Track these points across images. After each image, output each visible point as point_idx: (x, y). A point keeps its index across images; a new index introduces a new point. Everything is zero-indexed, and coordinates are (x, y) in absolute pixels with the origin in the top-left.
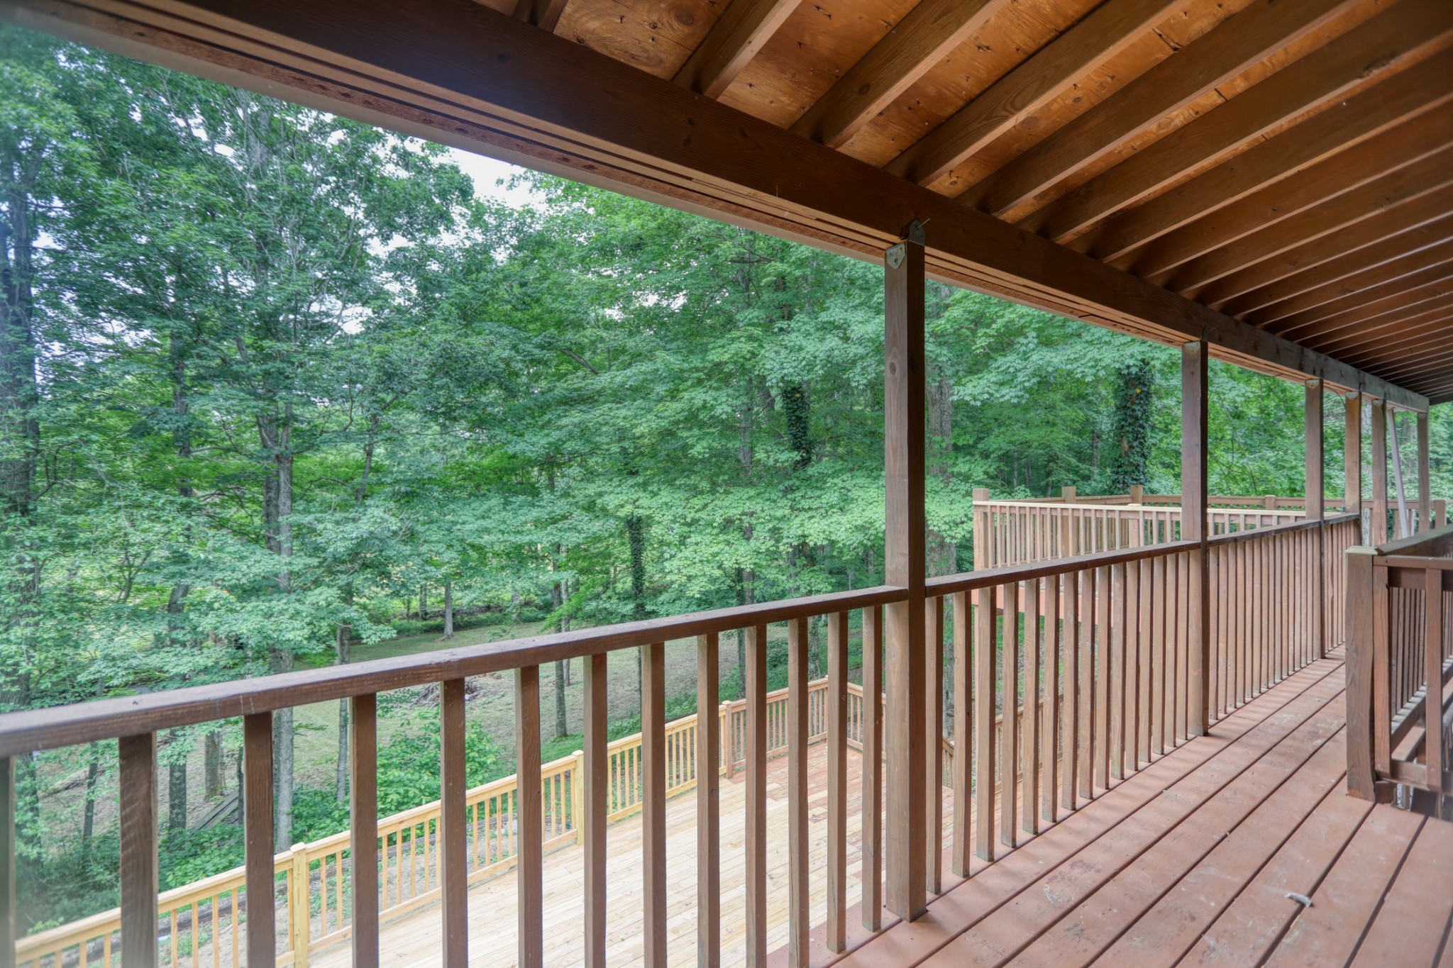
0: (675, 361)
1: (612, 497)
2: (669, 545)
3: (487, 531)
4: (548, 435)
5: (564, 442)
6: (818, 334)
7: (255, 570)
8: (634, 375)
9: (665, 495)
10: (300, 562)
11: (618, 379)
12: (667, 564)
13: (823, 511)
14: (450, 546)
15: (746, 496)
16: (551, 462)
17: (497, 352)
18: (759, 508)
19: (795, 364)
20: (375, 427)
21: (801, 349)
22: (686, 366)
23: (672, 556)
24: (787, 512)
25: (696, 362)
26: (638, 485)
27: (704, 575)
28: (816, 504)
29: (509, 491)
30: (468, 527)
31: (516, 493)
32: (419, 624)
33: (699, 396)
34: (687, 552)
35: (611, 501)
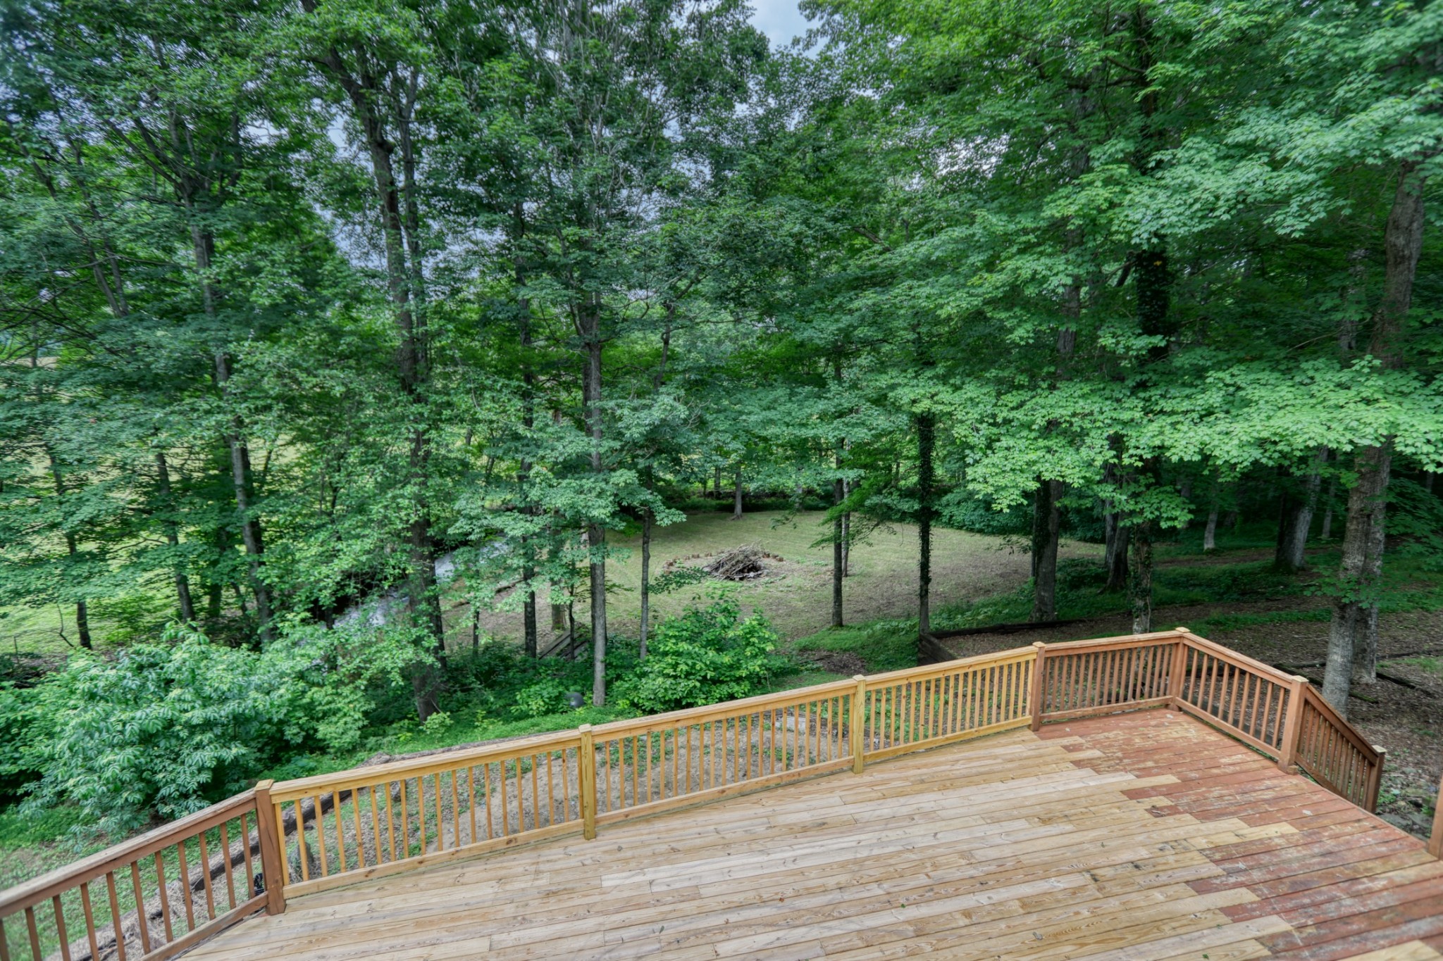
0: (999, 223)
1: (907, 390)
2: (972, 448)
3: (771, 422)
4: (837, 321)
5: (855, 328)
6: (1220, 164)
7: (569, 450)
8: (944, 243)
9: (971, 390)
10: (608, 444)
11: (923, 250)
12: (969, 471)
13: (1195, 415)
14: (735, 438)
15: (1079, 392)
16: (839, 352)
17: (787, 227)
18: (1096, 408)
19: (1181, 209)
20: (671, 314)
21: (1191, 187)
22: (1012, 227)
23: (977, 462)
24: (1138, 415)
25: (1026, 221)
26: (937, 377)
27: (1016, 487)
28: (1186, 405)
29: (796, 381)
30: (753, 418)
31: (803, 384)
32: (714, 502)
33: (1028, 265)
34: (994, 459)
35: (905, 395)
